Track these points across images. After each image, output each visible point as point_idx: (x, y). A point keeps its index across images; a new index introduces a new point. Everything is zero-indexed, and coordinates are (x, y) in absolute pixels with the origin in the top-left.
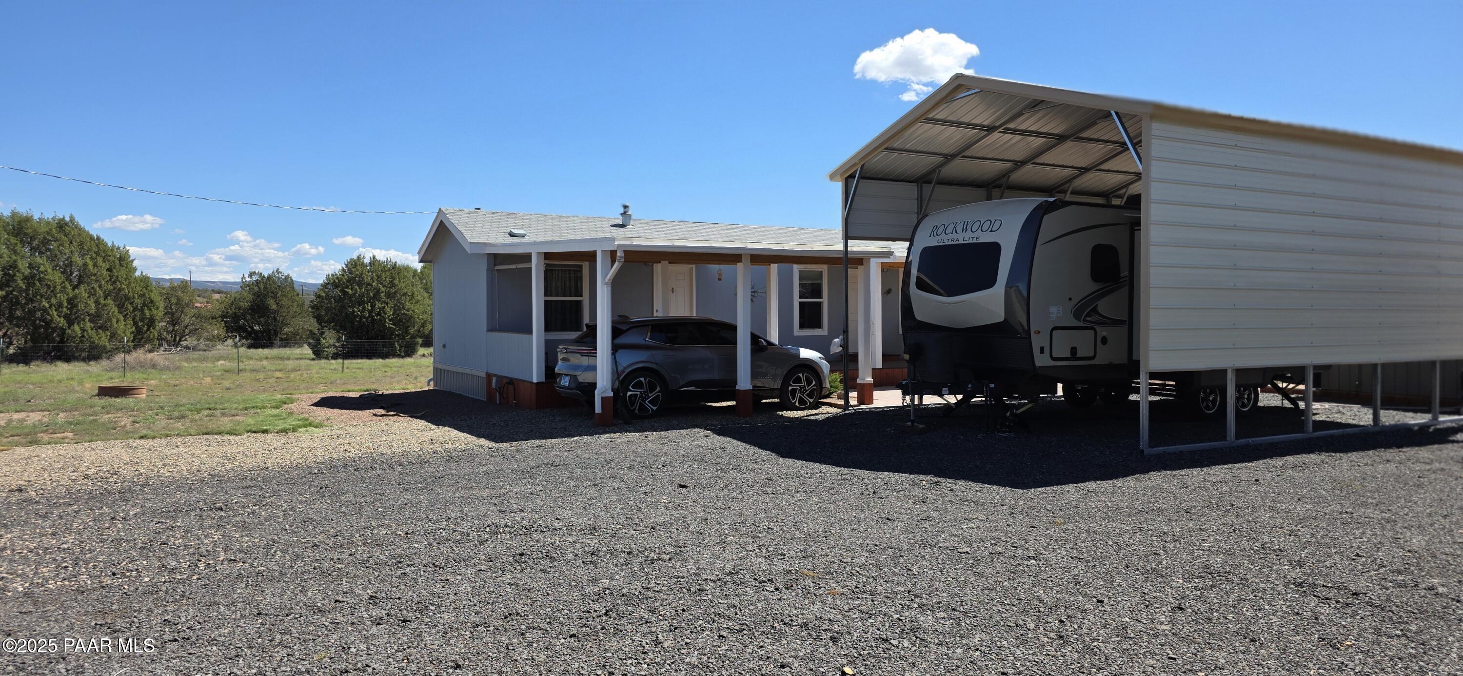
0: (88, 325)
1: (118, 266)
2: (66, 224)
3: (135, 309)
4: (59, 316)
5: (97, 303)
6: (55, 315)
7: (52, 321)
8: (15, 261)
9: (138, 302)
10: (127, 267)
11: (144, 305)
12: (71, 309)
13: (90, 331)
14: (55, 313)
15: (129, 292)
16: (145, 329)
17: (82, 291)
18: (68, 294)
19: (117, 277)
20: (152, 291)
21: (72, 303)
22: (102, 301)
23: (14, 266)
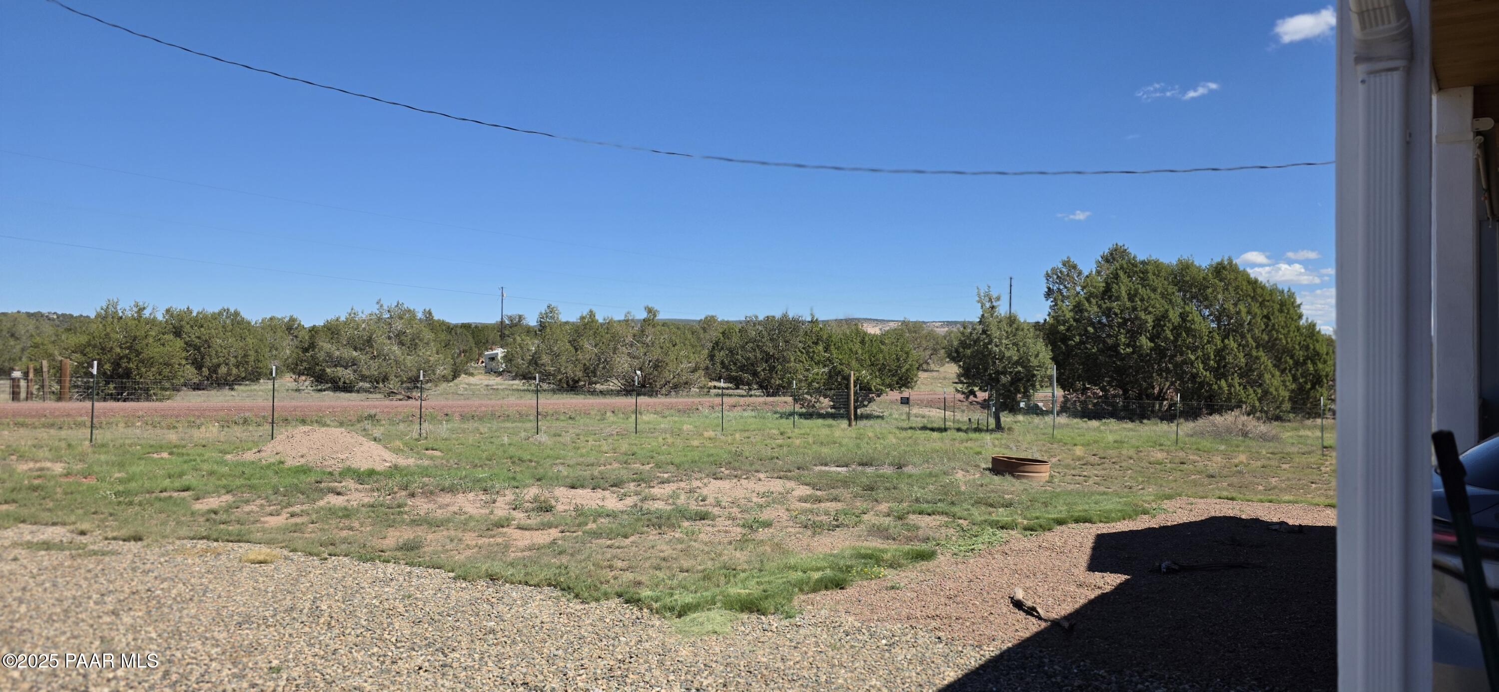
0: (1237, 380)
1: (1277, 313)
2: (1224, 268)
3: (1297, 363)
4: (1206, 370)
5: (1248, 355)
6: (1201, 368)
7: (1197, 374)
8: (1167, 311)
9: (1300, 354)
10: (1288, 313)
11: (1307, 358)
12: (1218, 362)
13: (1238, 388)
14: (1201, 366)
15: (1287, 343)
16: (1309, 386)
17: (1232, 343)
18: (1216, 345)
19: (1274, 325)
20: (1318, 341)
21: (1220, 354)
22: (1254, 353)
23: (1165, 316)
